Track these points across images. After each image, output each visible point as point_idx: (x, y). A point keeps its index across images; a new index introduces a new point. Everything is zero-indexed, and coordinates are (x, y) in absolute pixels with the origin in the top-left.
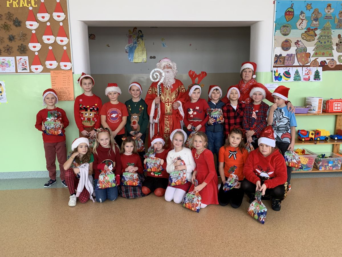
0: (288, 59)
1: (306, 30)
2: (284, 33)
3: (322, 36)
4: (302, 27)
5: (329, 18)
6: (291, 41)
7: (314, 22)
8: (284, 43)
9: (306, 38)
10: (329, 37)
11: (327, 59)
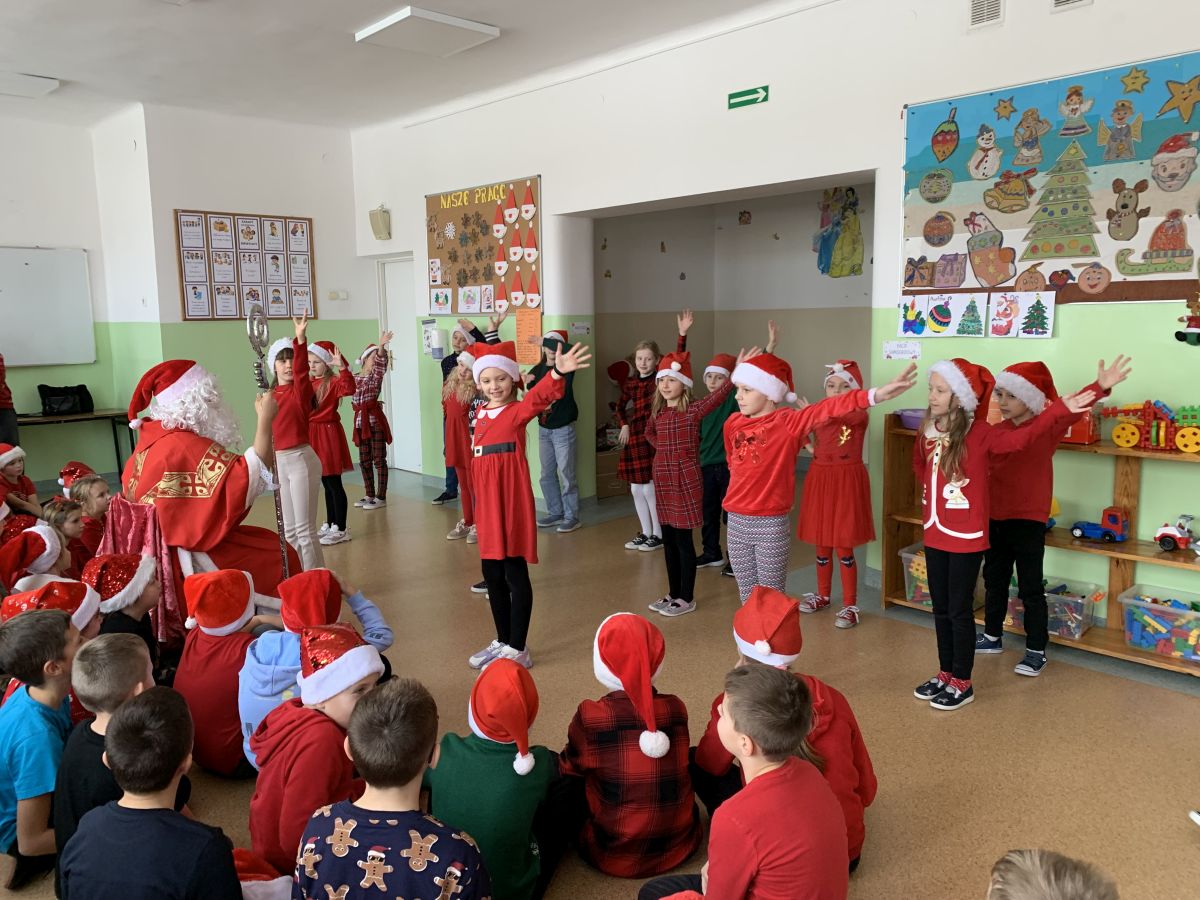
0: (945, 269)
1: (998, 180)
2: (932, 195)
3: (1051, 192)
4: (986, 171)
5: (1077, 131)
6: (952, 217)
7: (1025, 152)
8: (932, 225)
9: (999, 203)
10: (1080, 193)
11: (1076, 266)
